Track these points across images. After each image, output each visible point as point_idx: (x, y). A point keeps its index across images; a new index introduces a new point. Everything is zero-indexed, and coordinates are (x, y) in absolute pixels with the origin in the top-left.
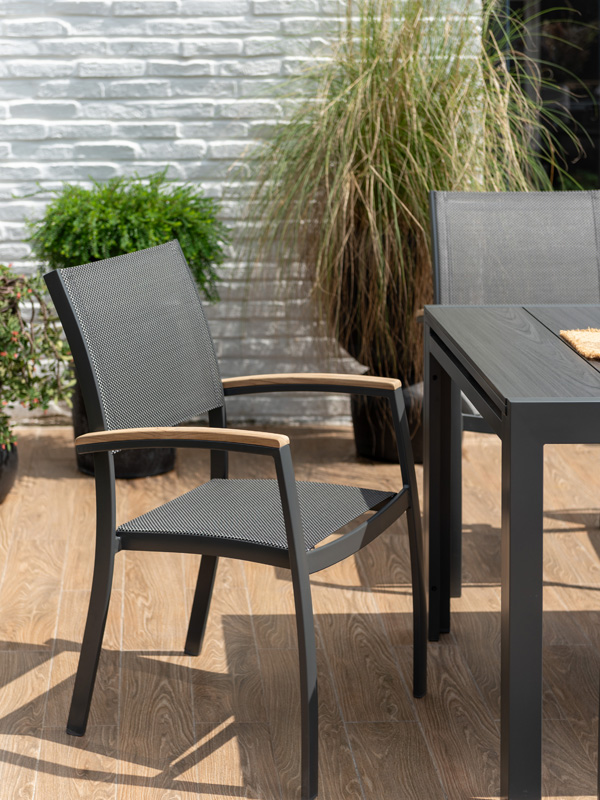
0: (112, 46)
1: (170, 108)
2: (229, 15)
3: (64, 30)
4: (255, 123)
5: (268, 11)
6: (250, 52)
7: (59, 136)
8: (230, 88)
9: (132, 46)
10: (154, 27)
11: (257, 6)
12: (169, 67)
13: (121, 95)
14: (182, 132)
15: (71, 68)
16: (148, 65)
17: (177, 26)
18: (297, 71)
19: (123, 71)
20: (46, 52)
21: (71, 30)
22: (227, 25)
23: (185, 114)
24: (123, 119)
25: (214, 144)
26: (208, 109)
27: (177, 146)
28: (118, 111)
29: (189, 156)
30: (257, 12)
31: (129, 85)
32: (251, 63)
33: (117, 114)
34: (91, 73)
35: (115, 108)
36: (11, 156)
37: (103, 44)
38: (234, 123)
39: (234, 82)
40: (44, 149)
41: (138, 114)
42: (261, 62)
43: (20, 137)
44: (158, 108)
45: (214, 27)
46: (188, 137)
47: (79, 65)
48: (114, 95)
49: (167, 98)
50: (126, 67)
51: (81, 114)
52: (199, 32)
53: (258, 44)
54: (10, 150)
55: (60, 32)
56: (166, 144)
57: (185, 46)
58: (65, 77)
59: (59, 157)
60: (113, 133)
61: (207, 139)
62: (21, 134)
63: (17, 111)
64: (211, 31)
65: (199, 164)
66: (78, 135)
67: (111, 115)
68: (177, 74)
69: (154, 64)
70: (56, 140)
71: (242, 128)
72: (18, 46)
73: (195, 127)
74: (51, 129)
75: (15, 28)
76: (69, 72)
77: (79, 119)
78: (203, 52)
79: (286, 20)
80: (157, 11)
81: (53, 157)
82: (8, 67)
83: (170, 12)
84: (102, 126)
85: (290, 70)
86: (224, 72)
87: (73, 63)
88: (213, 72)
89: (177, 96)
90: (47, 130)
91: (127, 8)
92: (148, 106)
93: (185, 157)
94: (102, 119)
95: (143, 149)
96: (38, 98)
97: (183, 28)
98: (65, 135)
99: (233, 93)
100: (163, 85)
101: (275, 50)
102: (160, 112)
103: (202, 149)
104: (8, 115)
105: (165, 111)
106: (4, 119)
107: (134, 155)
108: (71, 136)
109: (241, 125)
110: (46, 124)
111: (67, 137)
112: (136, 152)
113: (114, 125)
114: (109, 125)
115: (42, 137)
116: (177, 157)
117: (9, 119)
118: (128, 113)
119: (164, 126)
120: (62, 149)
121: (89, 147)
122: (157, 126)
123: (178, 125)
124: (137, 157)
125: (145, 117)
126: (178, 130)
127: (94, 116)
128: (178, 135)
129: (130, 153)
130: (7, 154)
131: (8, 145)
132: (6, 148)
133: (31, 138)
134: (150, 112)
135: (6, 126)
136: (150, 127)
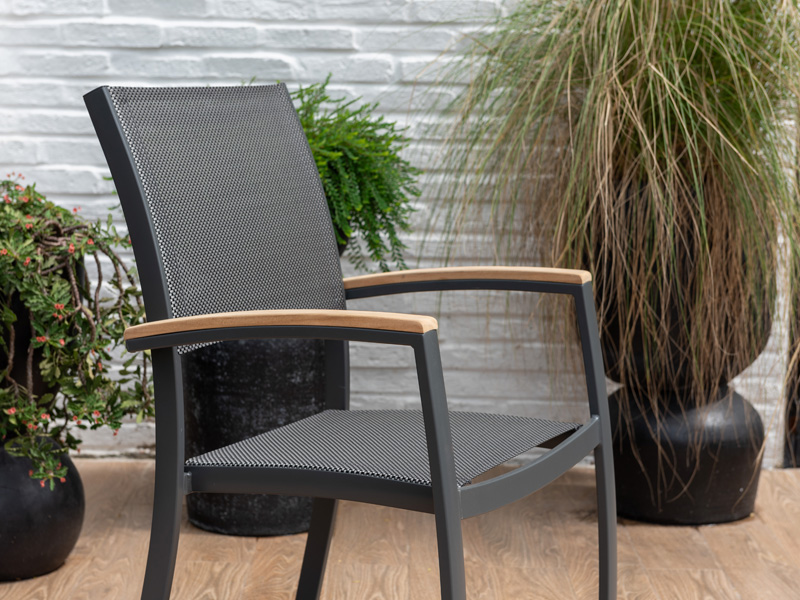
1: (343, 5)
4: (467, 30)
7: (180, 43)
14: (359, 43)
23: (366, 16)
24: (274, 21)
25: (406, 60)
26: (399, 8)
27: (352, 61)
28: (267, 9)
29: (371, 77)
33: (267, 13)
36: (111, 71)
38: (437, 30)
40: (158, 62)
41: (295, 13)
43: (123, 44)
46: (369, 51)
51: (213, 12)
54: (108, 59)
56: (338, 57)
59: (183, 75)
60: (260, 42)
61: (396, 52)
62: (123, 39)
63: (120, 5)
65: (384, 88)
66: (208, 43)
67: (256, 15)
70: (176, 48)
71: (448, 37)
73: (379, 34)
74: (168, 31)
77: (211, 18)
81: (171, 75)
84: (243, 29)
90: (163, 33)
93: (362, 79)
94: (244, 19)
95: (303, 65)
98: (190, 42)
102: (328, 10)
103: (389, 67)
104: (106, 10)
105: (336, 10)
106: (100, 16)
107: (289, 73)
108: (198, 44)
109: (446, 34)
110: (162, 24)
111: (192, 44)
112: (292, 70)
113: (260, 28)
114: (254, 29)
115: (156, 44)
116: (351, 78)
117: (107, 15)
118: (281, 11)
119: (334, 32)
120: (185, 62)
121: (225, 61)
122: (324, 31)
123: (355, 30)
124: (294, 76)
125: (306, 17)
126: (354, 38)
127: (232, 15)
128: (356, 46)
129: (284, 71)
130: (106, 68)
131: (106, 54)
132: (103, 58)
133: (139, 45)
134: (314, 11)
135: (103, 26)
136: (313, 32)
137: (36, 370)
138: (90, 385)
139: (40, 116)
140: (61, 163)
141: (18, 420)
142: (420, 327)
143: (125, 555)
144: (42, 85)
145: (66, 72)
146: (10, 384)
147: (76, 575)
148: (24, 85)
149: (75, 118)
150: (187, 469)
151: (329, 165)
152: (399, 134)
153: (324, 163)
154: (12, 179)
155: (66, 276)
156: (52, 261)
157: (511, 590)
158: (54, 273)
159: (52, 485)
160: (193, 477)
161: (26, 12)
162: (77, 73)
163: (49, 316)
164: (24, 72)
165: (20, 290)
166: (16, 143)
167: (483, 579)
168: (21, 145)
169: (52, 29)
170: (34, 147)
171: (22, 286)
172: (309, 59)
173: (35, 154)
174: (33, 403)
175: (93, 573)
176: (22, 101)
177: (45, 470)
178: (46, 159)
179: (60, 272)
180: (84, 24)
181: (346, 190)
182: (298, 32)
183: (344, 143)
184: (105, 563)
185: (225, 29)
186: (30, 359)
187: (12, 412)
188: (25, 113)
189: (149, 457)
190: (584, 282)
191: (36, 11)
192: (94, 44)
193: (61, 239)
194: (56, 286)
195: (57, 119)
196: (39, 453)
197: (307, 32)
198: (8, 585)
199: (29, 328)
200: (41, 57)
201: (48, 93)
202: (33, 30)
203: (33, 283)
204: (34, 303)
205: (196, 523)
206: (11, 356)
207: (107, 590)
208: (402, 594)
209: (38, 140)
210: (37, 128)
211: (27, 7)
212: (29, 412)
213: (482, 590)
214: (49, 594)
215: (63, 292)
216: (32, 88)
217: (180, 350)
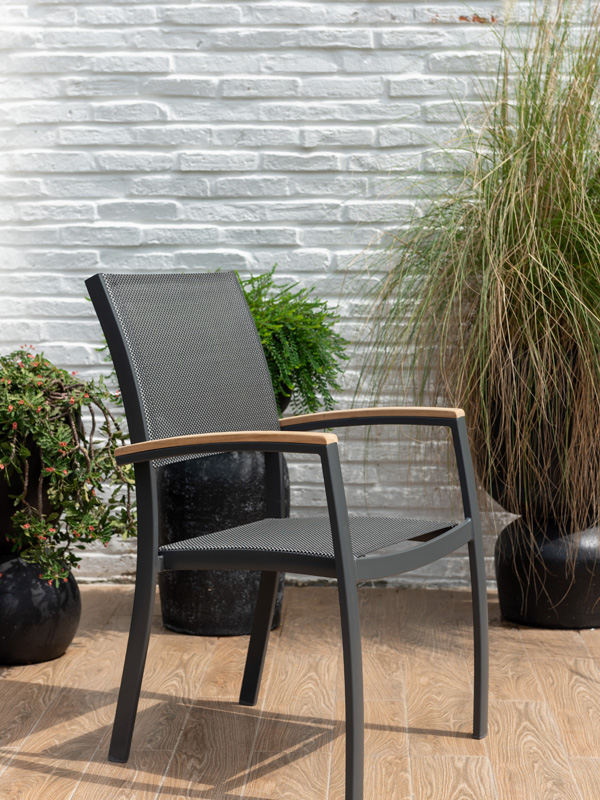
0: (220, 134)
1: (288, 210)
2: (361, 98)
3: (163, 113)
4: (389, 228)
5: (406, 93)
6: (384, 143)
7: (157, 242)
8: (361, 185)
9: (243, 133)
10: (270, 111)
11: (393, 86)
12: (287, 160)
13: (229, 194)
14: (301, 240)
15: (170, 160)
16: (262, 158)
17: (297, 110)
18: (440, 166)
19: (231, 165)
20: (141, 141)
21: (171, 115)
22: (357, 109)
23: (307, 217)
24: (232, 223)
25: (340, 253)
26: (334, 211)
27: (297, 255)
28: (227, 213)
29: (311, 268)
30: (393, 94)
31: (239, 182)
32: (385, 155)
33: (226, 217)
34: (194, 167)
35: (222, 209)
36: (100, 265)
37: (210, 132)
38: (366, 228)
39: (365, 179)
40: (138, 257)
41: (249, 217)
42: (398, 154)
43: (110, 243)
44: (273, 209)
45: (342, 113)
46: (309, 246)
47: (179, 155)
48: (221, 193)
49: (285, 197)
50: (235, 159)
51: (183, 217)
52: (324, 118)
53: (394, 133)
54: (98, 256)
55: (158, 117)
56: (284, 252)
57: (306, 134)
58: (164, 171)
60: (220, 240)
61: (332, 247)
62: (110, 239)
63: (107, 212)
64: (338, 116)
65: (323, 277)
66: (178, 242)
67: (217, 218)
68: (297, 168)
69: (269, 156)
70: (153, 246)
71: (375, 233)
72: (107, 134)
73: (318, 232)
74: (146, 233)
75: (103, 111)
76: (168, 166)
77: (181, 221)
78: (328, 142)
79: (429, 103)
80: (274, 92)
82: (96, 159)
83: (289, 93)
84: (207, 229)
85: (432, 164)
86: (353, 167)
87: (173, 154)
88: (340, 167)
89: (297, 195)
90: (142, 234)
91: (236, 88)
92: (261, 207)
93: (305, 269)
94: (207, 222)
95: (256, 258)
96: (132, 196)
97: (304, 113)
98: (163, 241)
99: (364, 191)
100: (280, 180)
101: (416, 140)
102: (276, 214)
103: (326, 259)
104: (96, 216)
105: (282, 214)
106: (91, 221)
107: (245, 265)
108: (170, 242)
109: (373, 231)
110: (142, 227)
111: (166, 243)
112: (247, 262)
113: (221, 229)
114: (216, 230)
115: (137, 243)
116: (296, 269)
117: (97, 220)
118: (238, 215)
119: (281, 231)
120: (160, 257)
121: (192, 255)
122: (273, 230)
123: (298, 230)
124: (249, 267)
125: (258, 220)
126: (297, 236)
127: (198, 219)
128: (298, 242)
129: (241, 263)
130: (96, 263)
131: (97, 252)
132: (94, 254)
133: (123, 244)
134: (264, 215)
135: (94, 229)
136: (264, 231)
137: (45, 495)
138: (86, 507)
139: (42, 302)
140: (59, 341)
141: (31, 534)
142: (324, 440)
143: (112, 648)
144: (45, 277)
145: (64, 267)
146: (25, 506)
147: (74, 661)
148: (30, 277)
149: (71, 304)
150: (160, 554)
151: (273, 335)
152: (330, 312)
153: (270, 334)
154: (25, 349)
155: (67, 422)
156: (57, 410)
157: (419, 671)
158: (59, 420)
159: (57, 584)
160: (164, 559)
161: (32, 218)
162: (73, 267)
163: (54, 452)
164: (30, 267)
165: (33, 432)
166: (23, 324)
167: (397, 664)
168: (27, 326)
169: (53, 232)
170: (38, 327)
171: (34, 430)
172: (261, 254)
173: (39, 334)
174: (43, 520)
175: (88, 660)
176: (28, 290)
177: (52, 572)
178: (47, 338)
179: (63, 419)
180: (79, 227)
181: (287, 355)
182: (251, 231)
183: (285, 319)
184: (97, 653)
185: (192, 230)
186: (40, 486)
187: (27, 526)
188: (30, 300)
189: (131, 582)
190: (458, 416)
191: (40, 217)
192: (87, 243)
193: (63, 394)
194: (61, 429)
195: (57, 305)
196: (47, 560)
197: (258, 231)
198: (22, 667)
199: (40, 461)
200: (44, 254)
201: (49, 284)
202: (37, 233)
203: (43, 426)
204: (44, 442)
205: (169, 626)
206: (26, 485)
207: (99, 671)
208: (331, 674)
209: (41, 322)
210: (41, 312)
211: (32, 214)
212: (40, 527)
213: (395, 671)
214: (54, 673)
215: (66, 434)
216: (37, 280)
217: (155, 464)
